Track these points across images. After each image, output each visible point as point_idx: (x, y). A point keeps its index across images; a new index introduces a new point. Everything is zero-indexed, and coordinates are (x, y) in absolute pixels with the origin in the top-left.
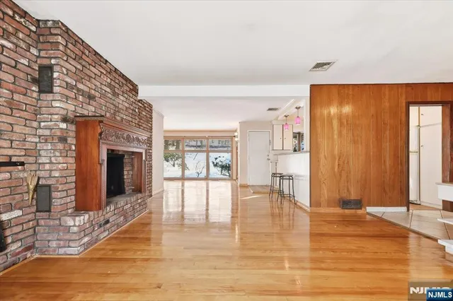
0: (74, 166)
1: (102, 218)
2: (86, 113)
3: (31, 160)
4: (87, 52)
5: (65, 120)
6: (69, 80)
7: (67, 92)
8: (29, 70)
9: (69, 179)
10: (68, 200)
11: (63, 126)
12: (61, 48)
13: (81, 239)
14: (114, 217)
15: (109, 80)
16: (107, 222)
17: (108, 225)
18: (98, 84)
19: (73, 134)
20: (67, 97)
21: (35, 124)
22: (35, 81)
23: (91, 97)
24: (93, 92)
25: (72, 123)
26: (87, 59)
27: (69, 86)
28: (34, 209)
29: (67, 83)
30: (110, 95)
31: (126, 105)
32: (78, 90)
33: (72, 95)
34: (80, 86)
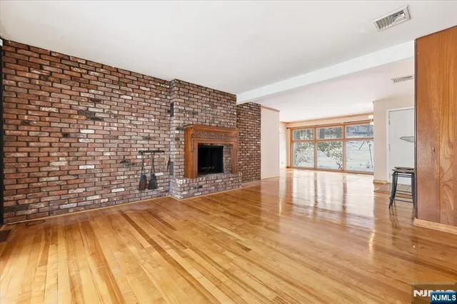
0: (183, 153)
1: (196, 184)
2: (191, 123)
3: (168, 150)
4: (192, 89)
5: (178, 129)
6: (180, 107)
7: (180, 114)
8: (166, 108)
9: (181, 160)
10: (180, 170)
11: (177, 132)
12: (176, 92)
13: (182, 192)
14: (206, 186)
15: (208, 99)
16: (201, 187)
17: (201, 189)
18: (200, 104)
19: (183, 136)
20: (179, 117)
21: (169, 133)
22: (169, 112)
23: (194, 113)
24: (196, 110)
25: (182, 130)
26: (192, 92)
27: (180, 111)
28: (169, 173)
29: (179, 109)
30: (209, 109)
31: (224, 111)
32: (186, 111)
33: (182, 115)
34: (187, 109)
